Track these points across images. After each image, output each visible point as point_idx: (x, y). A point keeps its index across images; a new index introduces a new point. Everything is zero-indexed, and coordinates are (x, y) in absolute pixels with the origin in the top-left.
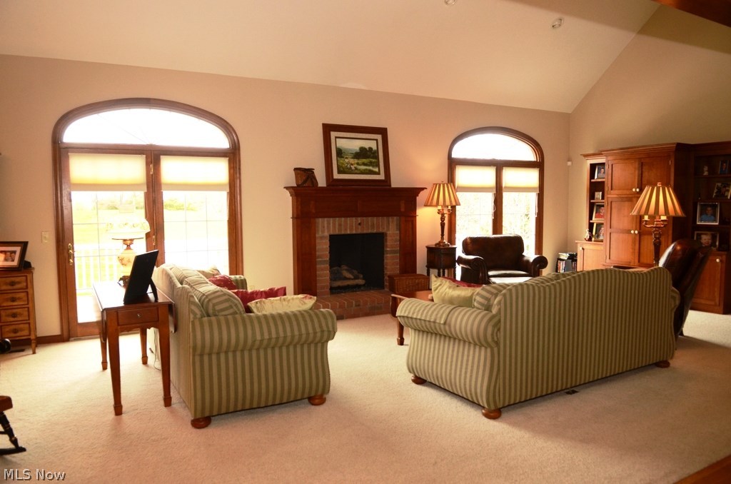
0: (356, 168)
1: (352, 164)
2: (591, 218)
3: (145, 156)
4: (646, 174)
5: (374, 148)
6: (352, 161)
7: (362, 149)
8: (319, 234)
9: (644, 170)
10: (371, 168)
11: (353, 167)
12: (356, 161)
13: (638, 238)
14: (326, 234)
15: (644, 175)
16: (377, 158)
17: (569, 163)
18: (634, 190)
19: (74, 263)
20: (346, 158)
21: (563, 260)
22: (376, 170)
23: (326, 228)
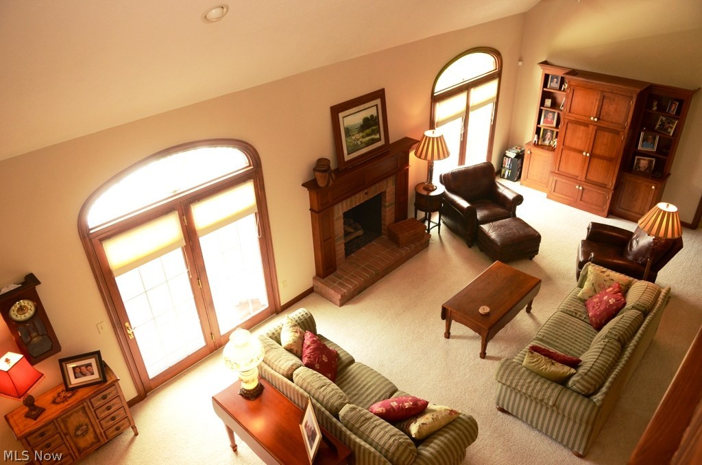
0: (361, 142)
1: (358, 140)
2: (539, 122)
3: (177, 213)
4: (605, 107)
5: (375, 114)
6: (358, 136)
7: (366, 120)
8: (336, 216)
9: (604, 102)
10: (373, 137)
11: (359, 142)
12: (361, 134)
13: (588, 159)
14: (341, 214)
15: (603, 107)
16: (378, 124)
17: (520, 63)
18: (592, 118)
19: (134, 338)
20: (353, 135)
21: (509, 157)
22: (377, 136)
23: (340, 209)
